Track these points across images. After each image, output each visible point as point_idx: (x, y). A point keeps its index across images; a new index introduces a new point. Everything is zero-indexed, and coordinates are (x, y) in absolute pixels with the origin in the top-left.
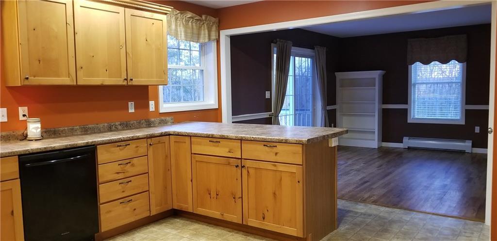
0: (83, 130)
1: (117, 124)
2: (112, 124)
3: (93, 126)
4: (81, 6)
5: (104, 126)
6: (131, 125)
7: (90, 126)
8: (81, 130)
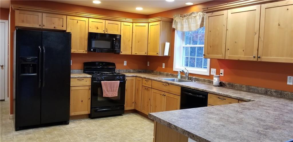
0: (248, 88)
1: (272, 90)
2: (268, 90)
3: (254, 87)
4: (231, 13)
5: (262, 89)
6: (285, 95)
7: (252, 87)
8: (246, 88)
